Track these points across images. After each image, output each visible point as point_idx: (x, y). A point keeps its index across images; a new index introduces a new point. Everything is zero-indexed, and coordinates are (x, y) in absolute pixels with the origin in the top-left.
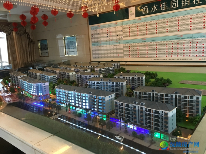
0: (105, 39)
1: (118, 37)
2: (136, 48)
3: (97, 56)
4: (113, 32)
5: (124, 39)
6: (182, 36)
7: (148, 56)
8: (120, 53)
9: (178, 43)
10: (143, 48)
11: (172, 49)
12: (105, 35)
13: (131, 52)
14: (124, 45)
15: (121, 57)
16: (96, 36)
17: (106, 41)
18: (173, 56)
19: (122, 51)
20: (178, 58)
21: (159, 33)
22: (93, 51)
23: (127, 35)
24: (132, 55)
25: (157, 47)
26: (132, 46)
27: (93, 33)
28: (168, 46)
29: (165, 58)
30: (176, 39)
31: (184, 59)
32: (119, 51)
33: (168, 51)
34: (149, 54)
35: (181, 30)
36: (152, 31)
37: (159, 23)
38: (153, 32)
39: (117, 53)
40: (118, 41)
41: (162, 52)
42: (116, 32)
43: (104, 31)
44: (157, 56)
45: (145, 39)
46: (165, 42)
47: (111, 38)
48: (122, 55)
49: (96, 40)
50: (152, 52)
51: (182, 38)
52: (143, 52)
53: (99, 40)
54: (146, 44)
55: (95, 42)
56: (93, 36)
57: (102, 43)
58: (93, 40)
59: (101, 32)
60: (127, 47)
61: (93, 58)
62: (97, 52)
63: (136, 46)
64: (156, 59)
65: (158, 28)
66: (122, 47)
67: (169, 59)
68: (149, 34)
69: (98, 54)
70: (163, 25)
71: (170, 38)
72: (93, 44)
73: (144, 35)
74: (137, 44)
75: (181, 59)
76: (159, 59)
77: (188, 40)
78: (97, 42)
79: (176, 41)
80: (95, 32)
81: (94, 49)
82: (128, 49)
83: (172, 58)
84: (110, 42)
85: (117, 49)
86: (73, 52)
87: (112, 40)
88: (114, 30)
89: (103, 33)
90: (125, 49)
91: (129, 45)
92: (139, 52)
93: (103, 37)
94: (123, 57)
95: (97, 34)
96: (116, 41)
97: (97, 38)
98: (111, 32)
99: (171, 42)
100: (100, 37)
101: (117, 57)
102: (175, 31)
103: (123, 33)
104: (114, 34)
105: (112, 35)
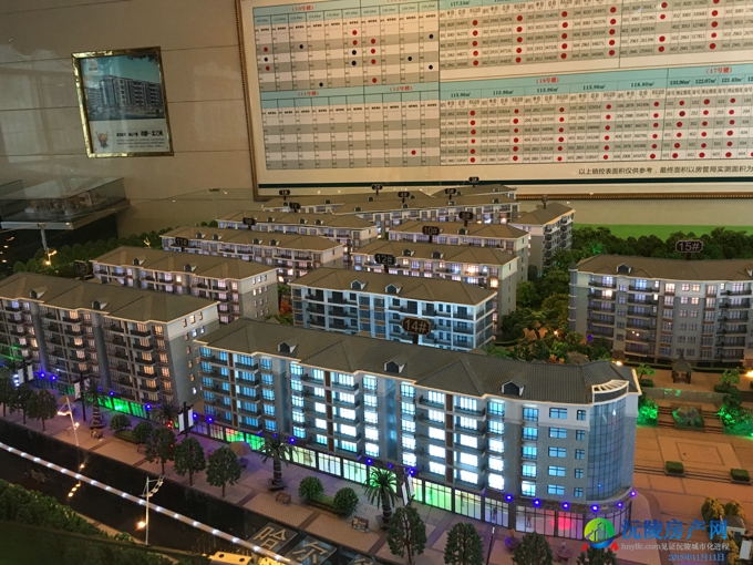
0: (338, 73)
1: (412, 68)
2: (506, 121)
3: (292, 156)
4: (383, 42)
5: (446, 75)
6: (726, 70)
7: (564, 156)
8: (423, 143)
9: (707, 102)
10: (543, 120)
11: (679, 124)
12: (337, 54)
13: (478, 140)
14: (441, 105)
15: (423, 162)
16: (284, 58)
17: (347, 82)
18: (682, 153)
19: (433, 133)
20: (702, 164)
21: (623, 53)
22: (266, 131)
23: (464, 57)
24: (484, 151)
25: (613, 114)
26: (484, 113)
27: (265, 39)
28: (661, 113)
29: (645, 165)
30: (700, 82)
31: (728, 169)
32: (414, 134)
33: (659, 133)
34: (571, 148)
35: (726, 46)
36: (591, 44)
37: (625, 9)
38: (595, 47)
39: (404, 144)
40: (416, 87)
41: (631, 136)
42: (401, 40)
43: (336, 34)
44: (610, 155)
45: (554, 80)
46: (650, 96)
47: (374, 71)
48: (433, 152)
49: (285, 77)
50: (584, 138)
51: (725, 81)
52: (541, 139)
53: (303, 76)
54: (555, 101)
55: (277, 87)
56: (270, 57)
57: (321, 92)
58: (269, 77)
59: (317, 35)
60: (462, 114)
61: (269, 166)
62: (290, 139)
63: (505, 112)
64: (601, 171)
65: (618, 31)
66: (433, 114)
67: (663, 170)
68: (575, 56)
69: (299, 147)
70: (644, 18)
71: (674, 76)
72: (265, 96)
73: (551, 58)
74: (510, 104)
75: (713, 169)
76: (615, 171)
78: (294, 85)
79: (699, 92)
80: (282, 38)
81: (273, 121)
82: (463, 123)
83: (675, 164)
84: (368, 90)
85: (403, 125)
86: (140, 137)
87: (379, 81)
88: (392, 29)
89: (327, 46)
90: (447, 124)
91: (468, 106)
92: (520, 138)
93: (328, 64)
94: (438, 162)
95: (291, 48)
96: (403, 86)
97: (293, 67)
98: (373, 41)
99: (674, 93)
100: (311, 65)
101: (405, 163)
102: (699, 48)
103: (441, 46)
104: (392, 50)
105: (378, 53)
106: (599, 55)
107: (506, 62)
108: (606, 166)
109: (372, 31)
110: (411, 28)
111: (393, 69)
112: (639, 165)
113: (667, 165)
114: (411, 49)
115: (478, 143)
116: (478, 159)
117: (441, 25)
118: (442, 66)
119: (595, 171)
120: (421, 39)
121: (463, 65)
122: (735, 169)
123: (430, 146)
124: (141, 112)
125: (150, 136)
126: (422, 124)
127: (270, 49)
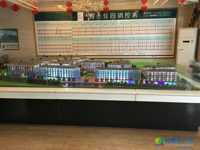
0: (54, 35)
1: (67, 35)
2: (84, 45)
3: (44, 50)
4: (62, 30)
5: (73, 37)
6: (118, 38)
7: (94, 51)
8: (70, 48)
9: (116, 43)
10: (90, 45)
11: (112, 47)
12: (53, 32)
13: (80, 48)
14: (73, 42)
15: (70, 52)
16: (43, 32)
17: (55, 37)
18: (112, 51)
19: (72, 47)
20: (116, 53)
21: (102, 35)
22: (39, 45)
24: (81, 50)
25: (101, 45)
26: (80, 43)
27: (39, 28)
28: (109, 45)
29: (107, 53)
30: (114, 40)
31: (119, 54)
32: (68, 47)
33: (109, 48)
34: (95, 50)
35: (118, 34)
36: (97, 33)
37: (102, 28)
39: (66, 48)
40: (68, 39)
41: (105, 48)
42: (65, 30)
43: (53, 28)
44: (101, 51)
45: (92, 38)
46: (107, 42)
47: (60, 35)
48: (72, 50)
49: (43, 35)
50: (97, 48)
51: (118, 40)
52: (90, 48)
53: (47, 35)
54: (92, 42)
55: (42, 37)
56: (40, 32)
57: (50, 39)
58: (40, 35)
59: (50, 28)
60: (76, 43)
61: (40, 52)
62: (44, 47)
63: (84, 43)
64: (100, 54)
65: (101, 31)
66: (71, 43)
67: (110, 54)
68: (95, 35)
69: (46, 49)
70: (105, 29)
71: (110, 39)
72: (39, 39)
73: (91, 35)
74: (85, 42)
75: (117, 54)
76: (102, 54)
77: (122, 41)
78: (45, 37)
79: (114, 42)
80: (43, 28)
81: (41, 44)
82: (77, 45)
83: (111, 53)
84: (59, 39)
85: (66, 45)
86: (12, 46)
87: (61, 37)
88: (64, 28)
89: (52, 30)
90: (74, 45)
91: (78, 42)
92: (87, 48)
93: (52, 34)
94: (73, 52)
95: (44, 30)
96: (66, 38)
97: (45, 34)
98: (60, 30)
99: (111, 42)
100: (48, 34)
101: (66, 52)
102: (114, 35)
103: (73, 32)
104: (64, 32)
105: (61, 32)
106: (99, 35)
107: (84, 35)
108: (101, 53)
109: (60, 28)
110: (67, 28)
111: (64, 35)
112: (106, 53)
113: (110, 53)
114: (67, 32)
115: (79, 49)
116: (80, 52)
117: (72, 28)
118: (73, 35)
119: (99, 54)
120: (69, 30)
121: (76, 35)
122: (120, 54)
123: (71, 49)
124: (13, 41)
125: (14, 46)
126: (70, 45)
127: (40, 30)
